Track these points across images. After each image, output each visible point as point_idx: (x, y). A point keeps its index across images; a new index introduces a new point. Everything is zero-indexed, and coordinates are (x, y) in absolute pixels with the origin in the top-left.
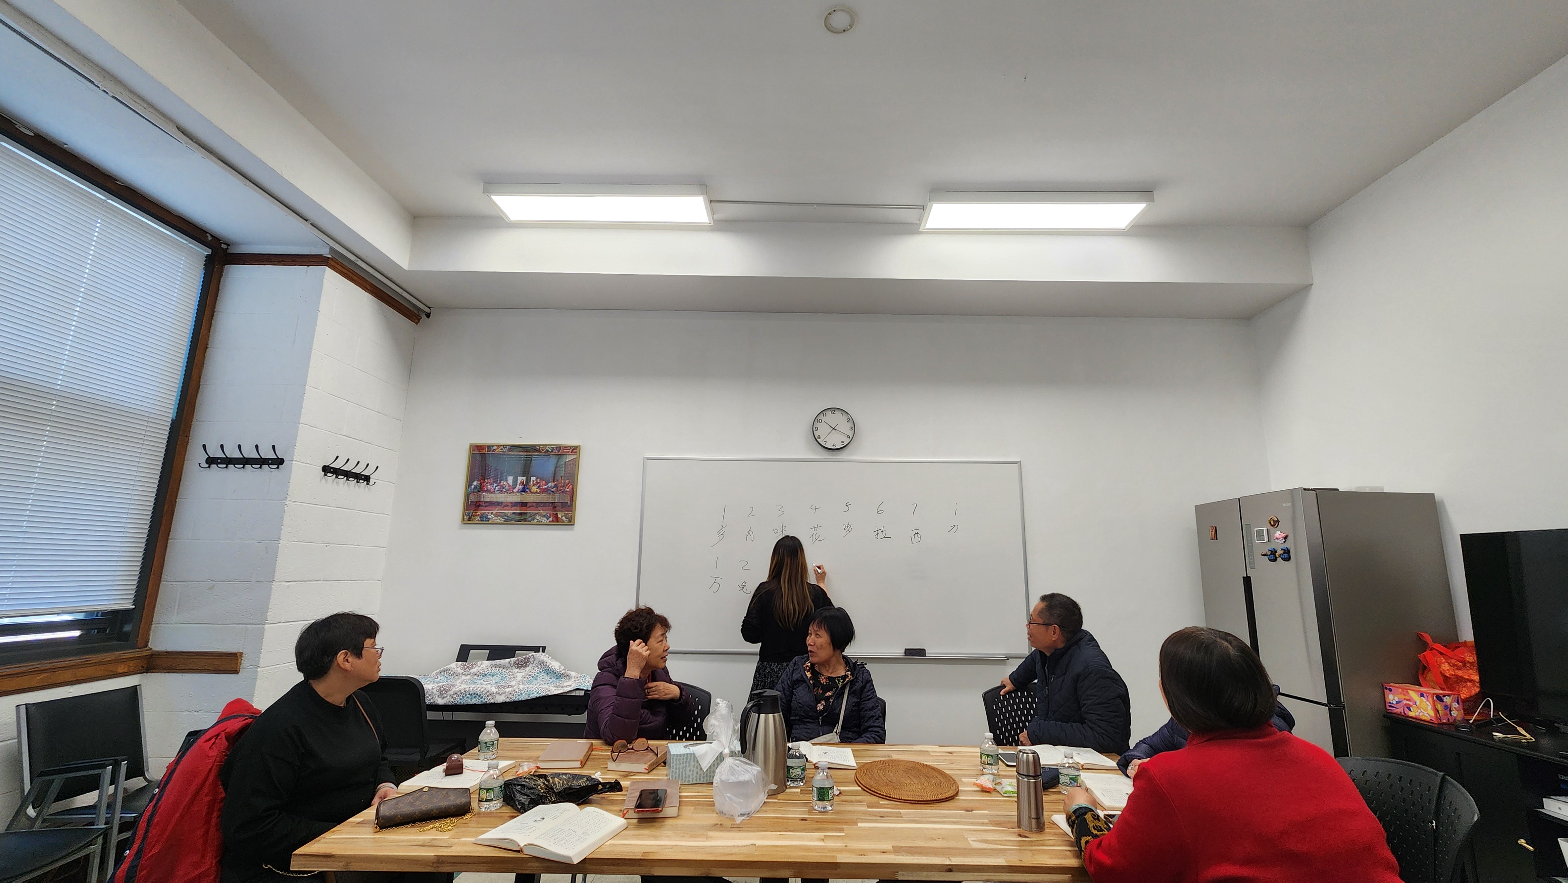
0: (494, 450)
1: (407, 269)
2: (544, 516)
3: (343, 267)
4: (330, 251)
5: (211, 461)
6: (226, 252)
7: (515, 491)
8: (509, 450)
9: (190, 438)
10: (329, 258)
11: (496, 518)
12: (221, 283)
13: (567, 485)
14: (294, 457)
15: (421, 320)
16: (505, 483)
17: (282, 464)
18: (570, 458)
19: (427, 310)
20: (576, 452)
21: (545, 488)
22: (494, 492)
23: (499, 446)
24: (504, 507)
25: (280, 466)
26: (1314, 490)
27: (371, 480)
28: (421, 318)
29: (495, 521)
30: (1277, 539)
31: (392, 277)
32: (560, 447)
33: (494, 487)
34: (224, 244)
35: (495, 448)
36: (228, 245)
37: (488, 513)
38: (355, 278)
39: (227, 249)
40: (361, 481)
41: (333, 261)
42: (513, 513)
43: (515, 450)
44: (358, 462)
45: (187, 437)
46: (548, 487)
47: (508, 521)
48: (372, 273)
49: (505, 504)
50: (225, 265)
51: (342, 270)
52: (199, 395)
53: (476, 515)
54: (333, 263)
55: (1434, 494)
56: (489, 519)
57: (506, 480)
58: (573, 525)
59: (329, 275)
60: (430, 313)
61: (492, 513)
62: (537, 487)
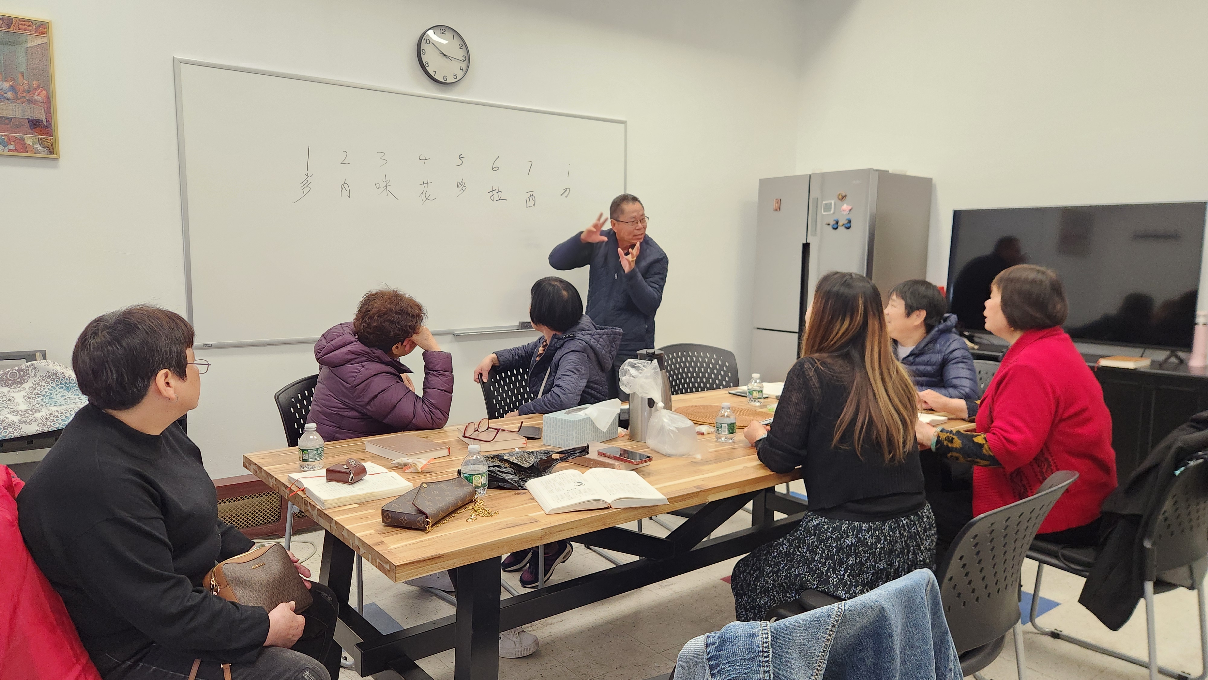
20: (44, 33)
30: (842, 211)
32: (11, 19)
58: (56, 159)
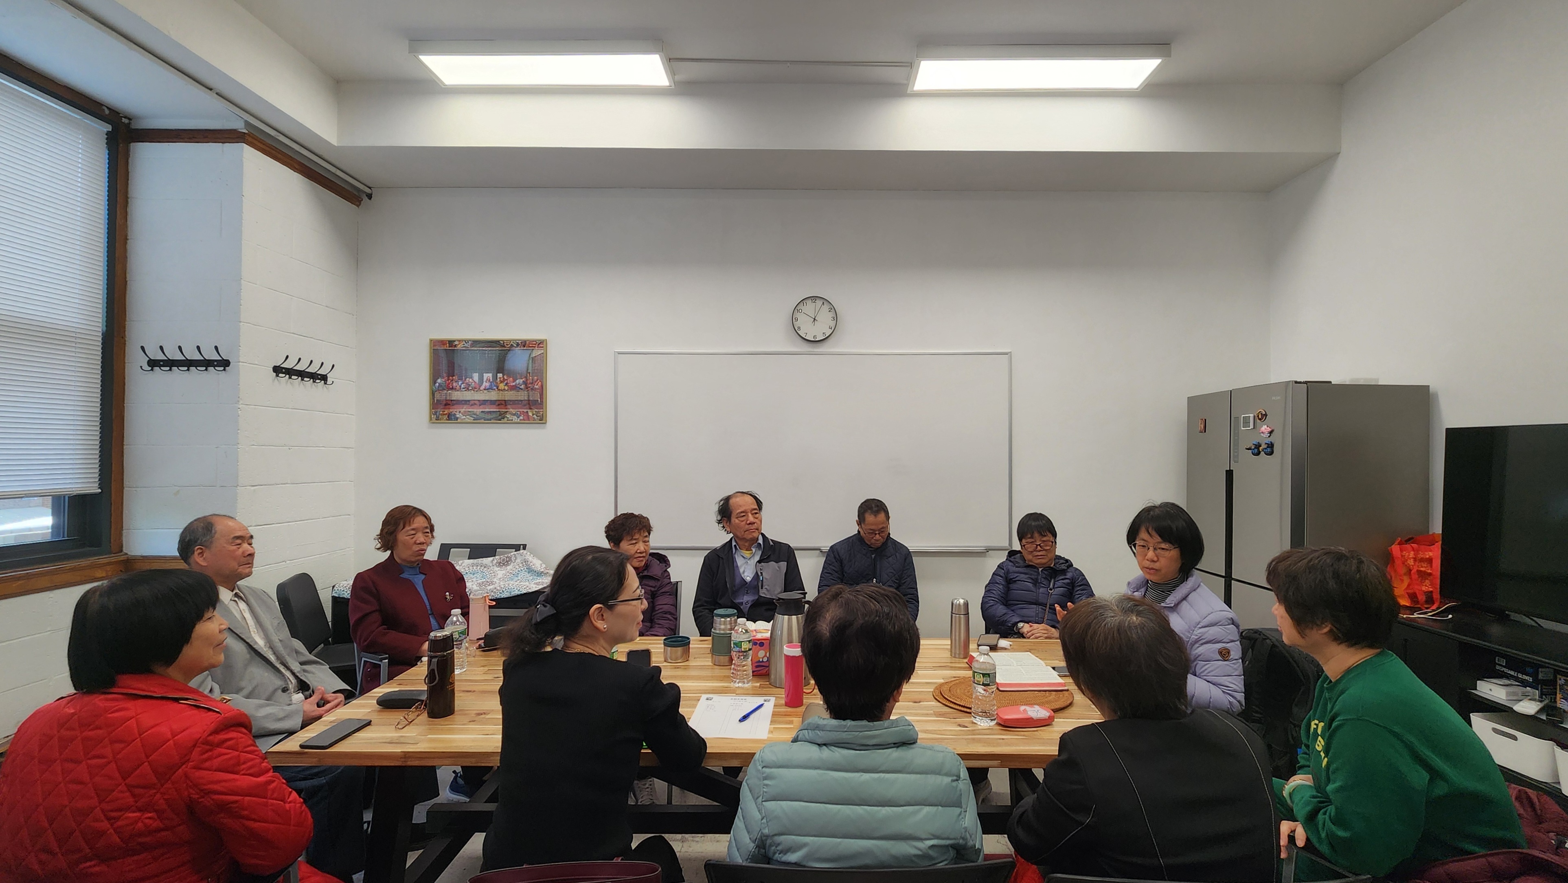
0: (455, 346)
1: (336, 145)
2: (514, 415)
3: (264, 144)
4: (245, 124)
5: (153, 364)
6: (129, 127)
7: (482, 388)
8: (472, 345)
9: (127, 339)
10: (244, 133)
11: (464, 417)
12: (130, 164)
13: (536, 382)
14: (240, 358)
15: (362, 202)
16: (470, 380)
17: (228, 366)
18: (537, 352)
19: (368, 190)
20: (543, 347)
21: (513, 386)
22: (460, 390)
23: (459, 341)
24: (472, 405)
25: (227, 368)
26: (1306, 383)
27: (328, 379)
28: (362, 200)
29: (464, 421)
30: (1263, 433)
31: (321, 154)
32: (525, 341)
33: (460, 384)
34: (125, 117)
35: (456, 343)
36: (130, 119)
37: (456, 412)
38: (279, 156)
39: (130, 123)
40: (318, 381)
41: (249, 135)
42: (482, 412)
43: (478, 346)
44: (312, 361)
45: (123, 337)
46: (516, 384)
47: (477, 420)
48: (298, 150)
49: (472, 402)
50: (130, 143)
51: (262, 146)
52: (128, 292)
53: (444, 414)
54: (250, 139)
55: (1429, 386)
56: (457, 419)
57: (471, 378)
58: (545, 423)
59: (249, 155)
60: (372, 194)
61: (460, 412)
62: (504, 384)
